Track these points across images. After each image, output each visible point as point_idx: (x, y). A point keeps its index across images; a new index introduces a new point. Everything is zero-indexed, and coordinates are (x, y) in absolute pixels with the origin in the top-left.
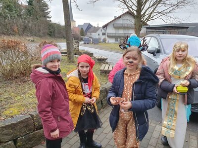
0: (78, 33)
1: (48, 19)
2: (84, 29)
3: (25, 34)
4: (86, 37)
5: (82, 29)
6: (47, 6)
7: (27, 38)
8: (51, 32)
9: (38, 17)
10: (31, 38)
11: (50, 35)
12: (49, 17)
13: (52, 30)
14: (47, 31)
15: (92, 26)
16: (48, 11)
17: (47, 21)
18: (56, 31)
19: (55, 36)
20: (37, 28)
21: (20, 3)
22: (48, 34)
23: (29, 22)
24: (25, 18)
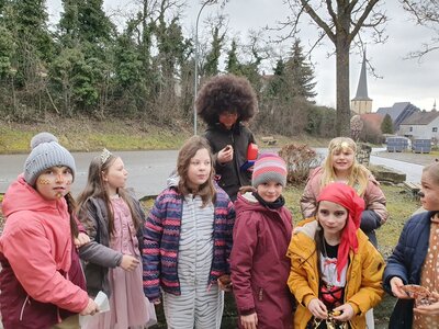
0: (376, 126)
1: (310, 99)
2: (394, 118)
3: (261, 130)
4: (396, 136)
5: (388, 117)
6: (310, 73)
7: (263, 138)
8: (312, 126)
9: (289, 95)
10: (271, 139)
11: (309, 132)
12: (312, 95)
13: (315, 121)
14: (304, 123)
15: (416, 109)
16: (312, 82)
17: (306, 104)
18: (324, 123)
19: (319, 133)
20: (284, 118)
21: (261, 73)
22: (305, 129)
23: (271, 107)
24: (264, 100)
